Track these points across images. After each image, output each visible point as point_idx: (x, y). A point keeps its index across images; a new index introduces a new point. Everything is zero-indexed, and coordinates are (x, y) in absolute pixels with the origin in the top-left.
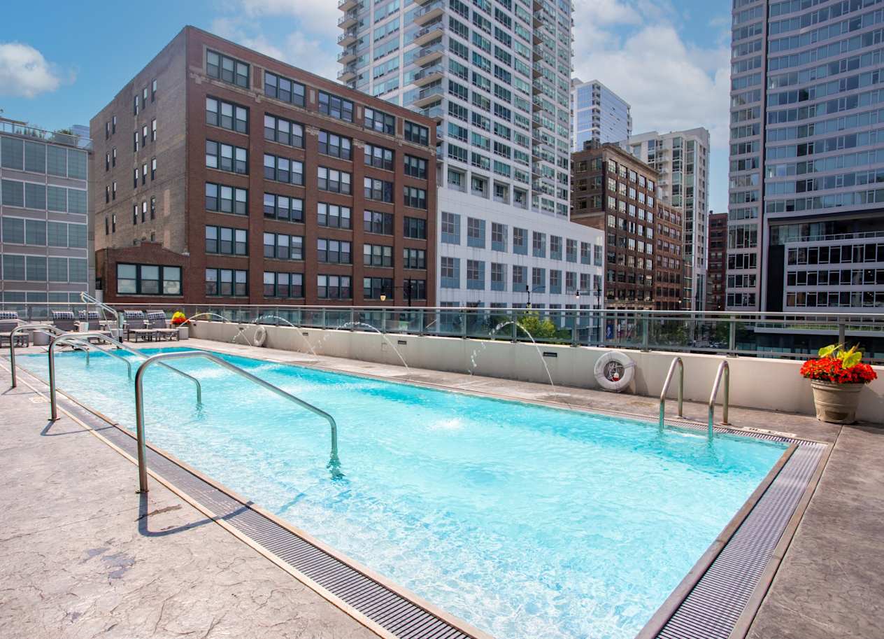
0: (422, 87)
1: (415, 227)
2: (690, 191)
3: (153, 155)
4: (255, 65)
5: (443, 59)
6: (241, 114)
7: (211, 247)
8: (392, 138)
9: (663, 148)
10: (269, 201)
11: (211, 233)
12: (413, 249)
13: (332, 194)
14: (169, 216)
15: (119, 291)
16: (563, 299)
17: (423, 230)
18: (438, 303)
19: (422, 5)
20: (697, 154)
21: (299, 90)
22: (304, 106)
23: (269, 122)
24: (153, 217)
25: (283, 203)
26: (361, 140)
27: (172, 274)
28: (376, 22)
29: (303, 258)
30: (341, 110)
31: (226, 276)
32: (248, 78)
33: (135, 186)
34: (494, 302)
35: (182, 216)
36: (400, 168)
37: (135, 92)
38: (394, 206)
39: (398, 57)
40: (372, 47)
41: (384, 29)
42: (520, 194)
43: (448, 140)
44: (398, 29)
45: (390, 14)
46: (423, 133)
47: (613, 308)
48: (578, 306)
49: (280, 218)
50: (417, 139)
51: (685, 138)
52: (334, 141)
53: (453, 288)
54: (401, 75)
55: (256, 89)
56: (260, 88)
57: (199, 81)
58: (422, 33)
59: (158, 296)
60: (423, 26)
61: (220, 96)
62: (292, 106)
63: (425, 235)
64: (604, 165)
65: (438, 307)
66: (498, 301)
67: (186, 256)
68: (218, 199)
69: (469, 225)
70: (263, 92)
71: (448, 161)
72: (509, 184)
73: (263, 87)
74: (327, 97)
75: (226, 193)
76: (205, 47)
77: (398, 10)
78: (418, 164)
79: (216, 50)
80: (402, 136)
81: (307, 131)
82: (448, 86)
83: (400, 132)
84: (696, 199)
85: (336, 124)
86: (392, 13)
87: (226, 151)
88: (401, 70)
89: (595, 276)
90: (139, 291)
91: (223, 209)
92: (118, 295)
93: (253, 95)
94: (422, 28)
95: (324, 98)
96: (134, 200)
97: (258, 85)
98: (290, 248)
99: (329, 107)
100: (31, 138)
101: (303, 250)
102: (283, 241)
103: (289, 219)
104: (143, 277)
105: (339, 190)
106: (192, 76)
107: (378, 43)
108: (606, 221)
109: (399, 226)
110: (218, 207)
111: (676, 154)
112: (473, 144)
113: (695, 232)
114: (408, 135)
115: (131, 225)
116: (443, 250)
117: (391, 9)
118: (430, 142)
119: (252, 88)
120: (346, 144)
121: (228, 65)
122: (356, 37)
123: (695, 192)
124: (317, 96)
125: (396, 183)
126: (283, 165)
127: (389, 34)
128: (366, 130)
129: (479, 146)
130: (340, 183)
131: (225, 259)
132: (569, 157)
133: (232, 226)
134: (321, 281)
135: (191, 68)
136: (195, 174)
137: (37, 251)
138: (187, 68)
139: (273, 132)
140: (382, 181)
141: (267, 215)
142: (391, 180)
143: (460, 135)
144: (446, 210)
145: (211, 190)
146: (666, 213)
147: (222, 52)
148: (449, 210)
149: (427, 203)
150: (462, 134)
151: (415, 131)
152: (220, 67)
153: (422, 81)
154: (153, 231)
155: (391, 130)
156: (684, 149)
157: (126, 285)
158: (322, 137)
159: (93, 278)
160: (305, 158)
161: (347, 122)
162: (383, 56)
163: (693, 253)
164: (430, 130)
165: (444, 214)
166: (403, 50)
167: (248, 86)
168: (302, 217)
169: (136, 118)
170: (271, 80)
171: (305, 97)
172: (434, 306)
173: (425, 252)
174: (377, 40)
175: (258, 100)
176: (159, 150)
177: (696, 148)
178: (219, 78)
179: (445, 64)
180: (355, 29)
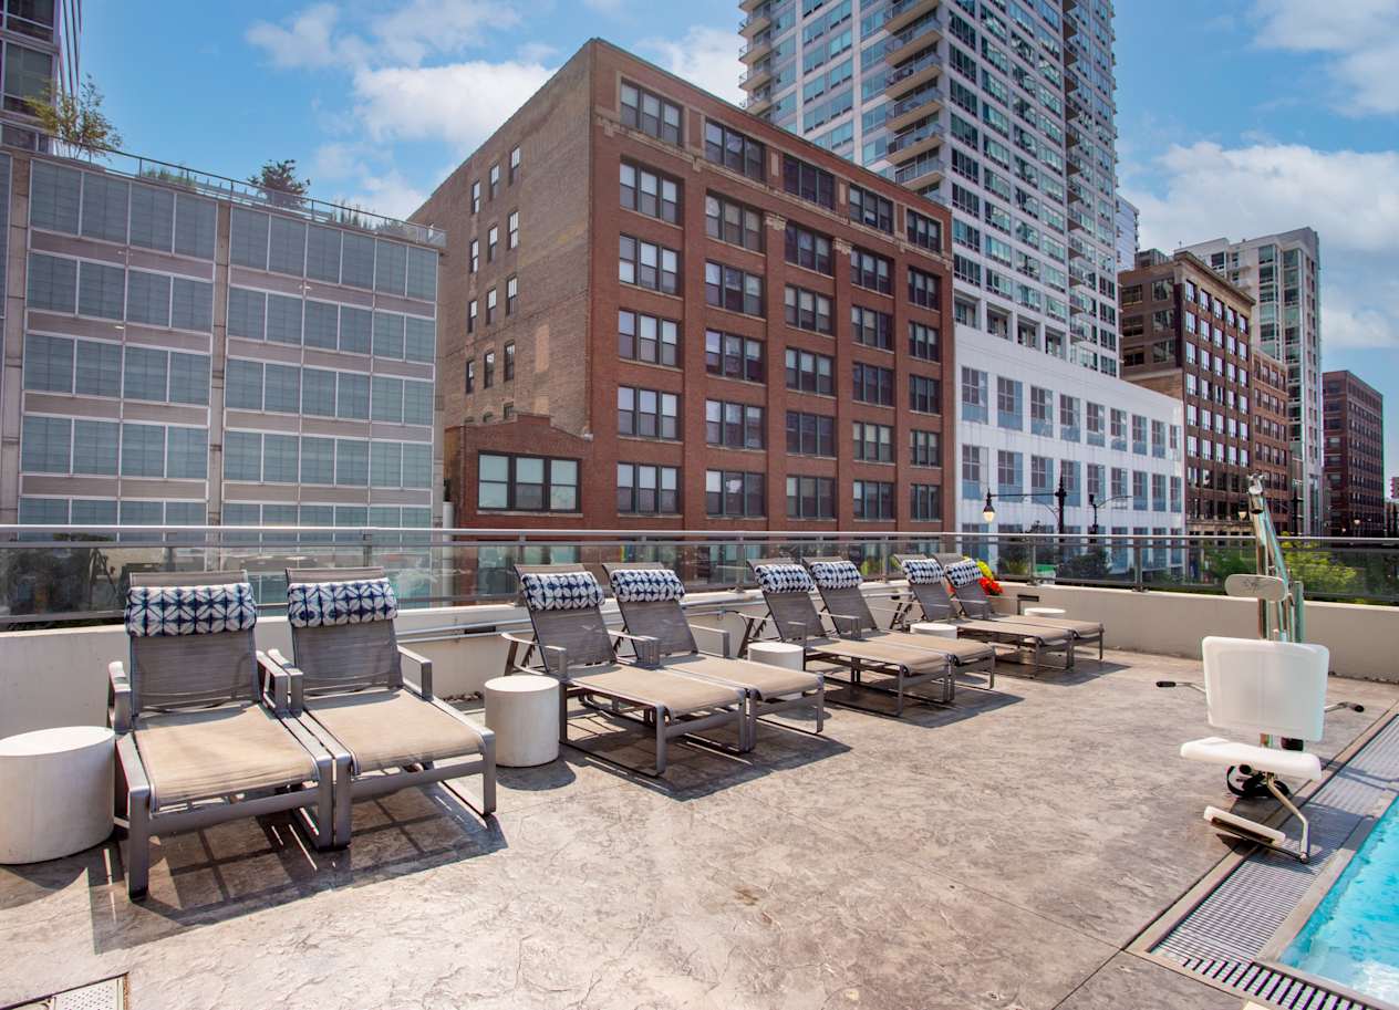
0: (899, 165)
1: (923, 393)
2: (1291, 334)
3: (510, 272)
4: (692, 107)
5: (941, 116)
6: (670, 192)
7: (624, 424)
8: (890, 239)
9: (1240, 265)
10: (711, 344)
11: (625, 399)
12: (921, 432)
13: (806, 333)
14: (545, 374)
15: (481, 505)
16: (1129, 518)
17: (935, 399)
18: (959, 527)
19: (895, 34)
20: (1302, 273)
23: (711, 207)
24: (508, 377)
25: (733, 347)
26: (845, 241)
27: (564, 472)
28: (806, 73)
29: (764, 445)
31: (647, 478)
32: (680, 130)
33: (470, 330)
35: (581, 369)
36: (902, 290)
37: (475, 174)
38: (895, 355)
39: (852, 121)
42: (1054, 338)
46: (932, 232)
47: (1198, 533)
48: (1150, 531)
49: (727, 374)
50: (924, 240)
51: (1283, 246)
52: (805, 242)
55: (693, 149)
56: (699, 146)
57: (610, 131)
58: (899, 77)
59: (542, 515)
60: (896, 67)
61: (640, 158)
63: (938, 408)
64: (1178, 290)
65: (959, 532)
66: (1011, 522)
67: (588, 441)
68: (636, 338)
69: (999, 391)
70: (703, 154)
72: (1038, 324)
73: (703, 145)
75: (648, 328)
76: (619, 75)
78: (925, 285)
79: (636, 81)
80: (904, 236)
81: (768, 222)
83: (901, 230)
84: (1303, 347)
85: (810, 212)
86: (838, 54)
87: (648, 254)
89: (1172, 478)
90: (512, 505)
91: (643, 358)
92: (480, 512)
93: (689, 158)
94: (896, 71)
96: (468, 353)
97: (697, 144)
98: (743, 427)
100: (351, 227)
101: (763, 431)
102: (733, 415)
103: (742, 376)
104: (520, 478)
105: (813, 325)
106: (599, 122)
107: (811, 104)
108: (1184, 383)
109: (903, 389)
110: (635, 354)
111: (1266, 274)
112: (988, 255)
113: (1305, 402)
114: (913, 235)
115: (461, 394)
116: (966, 433)
117: (836, 47)
118: (943, 247)
119: (687, 146)
120: (822, 248)
121: (650, 106)
122: (770, 101)
123: (1302, 336)
124: (781, 163)
125: (898, 315)
127: (833, 87)
128: (853, 224)
129: (996, 259)
130: (814, 313)
131: (647, 446)
132: (1115, 280)
133: (656, 386)
135: (599, 110)
136: (603, 297)
137: (354, 429)
138: (592, 109)
139: (717, 224)
140: (875, 312)
141: (710, 369)
142: (889, 310)
143: (972, 240)
144: (968, 364)
145: (625, 323)
146: (1264, 371)
147: (644, 85)
148: (972, 365)
149: (939, 351)
150: (974, 239)
151: (921, 227)
152: (638, 110)
153: (901, 155)
154: (508, 400)
155: (886, 224)
156: (1279, 265)
157: (492, 496)
159: (440, 480)
160: (766, 270)
161: (825, 210)
162: (822, 123)
163: (1303, 439)
164: (942, 225)
165: (965, 371)
166: (860, 109)
167: (680, 144)
169: (474, 219)
170: (715, 135)
171: (763, 165)
172: (954, 531)
173: (939, 436)
174: (811, 99)
175: (696, 168)
176: (523, 263)
177: (1301, 261)
178: (638, 126)
179: (943, 122)
180: (769, 88)
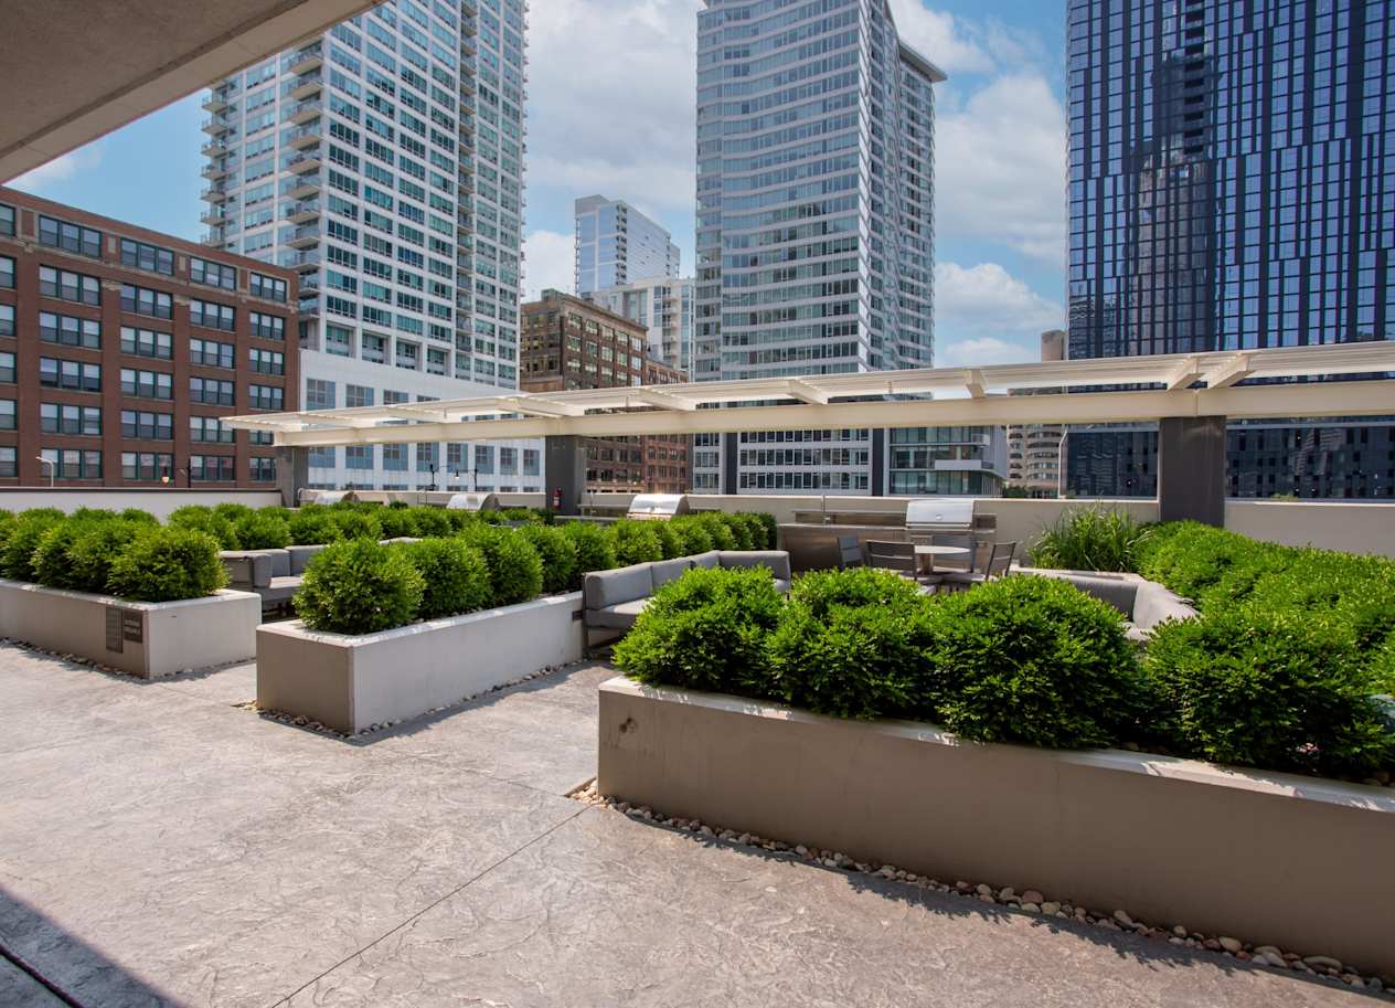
0: (298, 225)
1: (268, 396)
4: (25, 208)
5: (321, 195)
6: (7, 266)
8: (232, 294)
9: (672, 297)
10: (48, 367)
13: (143, 359)
17: (280, 400)
19: (298, 126)
21: (91, 238)
22: (100, 256)
23: (48, 275)
25: (70, 369)
26: (184, 296)
28: (248, 135)
29: (101, 433)
30: (156, 261)
32: (14, 224)
34: (387, 483)
36: (243, 329)
38: (236, 373)
39: (273, 183)
40: (243, 165)
41: (256, 145)
42: (437, 355)
43: (326, 291)
44: (272, 148)
45: (265, 128)
46: (279, 286)
49: (64, 387)
50: (271, 294)
52: (146, 297)
53: (323, 466)
54: (276, 207)
55: (26, 237)
56: (32, 235)
58: (297, 160)
60: (298, 151)
62: (81, 257)
63: (282, 406)
64: (562, 320)
69: (348, 393)
70: (37, 240)
71: (325, 317)
72: (420, 344)
73: (37, 234)
74: (134, 245)
77: (272, 125)
78: (273, 323)
80: (247, 292)
81: (104, 285)
82: (327, 227)
83: (244, 287)
85: (148, 277)
88: (276, 200)
93: (22, 244)
94: (297, 154)
95: (130, 247)
97: (29, 232)
98: (81, 421)
99: (137, 256)
101: (100, 423)
102: (71, 413)
103: (79, 388)
105: (154, 354)
107: (250, 161)
109: (243, 395)
112: (365, 296)
114: (259, 289)
117: (266, 122)
118: (288, 296)
119: (19, 235)
120: (164, 301)
122: (225, 148)
124: (119, 245)
125: (239, 345)
126: (70, 325)
127: (263, 152)
128: (192, 285)
129: (374, 298)
130: (155, 345)
134: (128, 460)
139: (54, 287)
141: (45, 383)
142: (231, 342)
143: (346, 285)
144: (314, 376)
146: (661, 377)
148: (319, 377)
149: (286, 369)
150: (349, 284)
151: (267, 284)
153: (298, 218)
158: (128, 292)
160: (102, 317)
161: (165, 276)
162: (256, 178)
164: (288, 283)
165: (311, 382)
166: (277, 176)
167: (14, 234)
168: (98, 386)
170: (51, 227)
171: (101, 247)
174: (250, 157)
175: (29, 250)
179: (323, 201)
180: (225, 137)
